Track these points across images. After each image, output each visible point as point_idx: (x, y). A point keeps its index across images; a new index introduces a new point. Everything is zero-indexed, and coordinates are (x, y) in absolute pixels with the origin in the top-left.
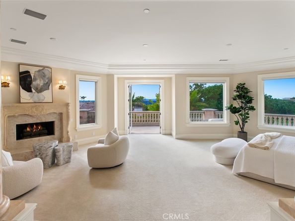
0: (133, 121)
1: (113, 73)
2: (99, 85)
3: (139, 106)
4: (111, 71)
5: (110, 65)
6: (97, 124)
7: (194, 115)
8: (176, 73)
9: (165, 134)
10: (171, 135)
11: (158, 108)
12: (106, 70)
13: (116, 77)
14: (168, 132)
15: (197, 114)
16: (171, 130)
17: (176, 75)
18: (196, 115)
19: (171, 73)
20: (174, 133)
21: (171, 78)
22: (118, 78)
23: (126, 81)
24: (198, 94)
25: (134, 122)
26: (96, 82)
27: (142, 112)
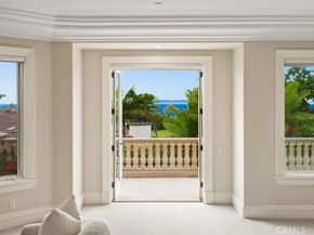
0: (125, 164)
1: (67, 38)
2: (28, 69)
3: (141, 120)
4: (64, 34)
5: (59, 17)
6: (21, 175)
7: (292, 150)
8: (246, 38)
9: (214, 204)
10: (230, 204)
11: (193, 129)
12: (48, 31)
13: (76, 48)
14: (222, 197)
15: (300, 144)
16: (231, 190)
17: (246, 43)
18: (299, 149)
19: (233, 37)
20: (239, 201)
21: (231, 52)
22: (84, 52)
23: (106, 60)
24: (299, 91)
25: (128, 166)
26: (19, 63)
27: (149, 141)
